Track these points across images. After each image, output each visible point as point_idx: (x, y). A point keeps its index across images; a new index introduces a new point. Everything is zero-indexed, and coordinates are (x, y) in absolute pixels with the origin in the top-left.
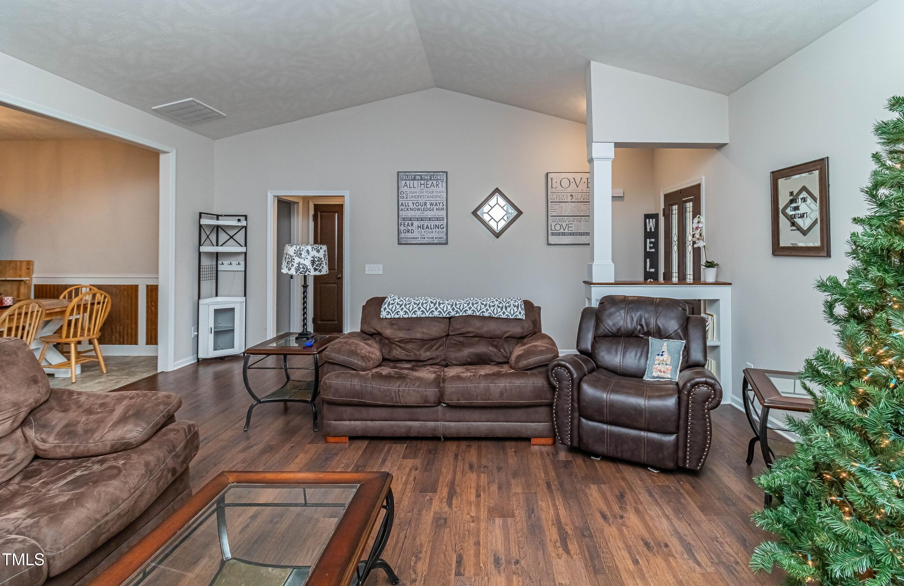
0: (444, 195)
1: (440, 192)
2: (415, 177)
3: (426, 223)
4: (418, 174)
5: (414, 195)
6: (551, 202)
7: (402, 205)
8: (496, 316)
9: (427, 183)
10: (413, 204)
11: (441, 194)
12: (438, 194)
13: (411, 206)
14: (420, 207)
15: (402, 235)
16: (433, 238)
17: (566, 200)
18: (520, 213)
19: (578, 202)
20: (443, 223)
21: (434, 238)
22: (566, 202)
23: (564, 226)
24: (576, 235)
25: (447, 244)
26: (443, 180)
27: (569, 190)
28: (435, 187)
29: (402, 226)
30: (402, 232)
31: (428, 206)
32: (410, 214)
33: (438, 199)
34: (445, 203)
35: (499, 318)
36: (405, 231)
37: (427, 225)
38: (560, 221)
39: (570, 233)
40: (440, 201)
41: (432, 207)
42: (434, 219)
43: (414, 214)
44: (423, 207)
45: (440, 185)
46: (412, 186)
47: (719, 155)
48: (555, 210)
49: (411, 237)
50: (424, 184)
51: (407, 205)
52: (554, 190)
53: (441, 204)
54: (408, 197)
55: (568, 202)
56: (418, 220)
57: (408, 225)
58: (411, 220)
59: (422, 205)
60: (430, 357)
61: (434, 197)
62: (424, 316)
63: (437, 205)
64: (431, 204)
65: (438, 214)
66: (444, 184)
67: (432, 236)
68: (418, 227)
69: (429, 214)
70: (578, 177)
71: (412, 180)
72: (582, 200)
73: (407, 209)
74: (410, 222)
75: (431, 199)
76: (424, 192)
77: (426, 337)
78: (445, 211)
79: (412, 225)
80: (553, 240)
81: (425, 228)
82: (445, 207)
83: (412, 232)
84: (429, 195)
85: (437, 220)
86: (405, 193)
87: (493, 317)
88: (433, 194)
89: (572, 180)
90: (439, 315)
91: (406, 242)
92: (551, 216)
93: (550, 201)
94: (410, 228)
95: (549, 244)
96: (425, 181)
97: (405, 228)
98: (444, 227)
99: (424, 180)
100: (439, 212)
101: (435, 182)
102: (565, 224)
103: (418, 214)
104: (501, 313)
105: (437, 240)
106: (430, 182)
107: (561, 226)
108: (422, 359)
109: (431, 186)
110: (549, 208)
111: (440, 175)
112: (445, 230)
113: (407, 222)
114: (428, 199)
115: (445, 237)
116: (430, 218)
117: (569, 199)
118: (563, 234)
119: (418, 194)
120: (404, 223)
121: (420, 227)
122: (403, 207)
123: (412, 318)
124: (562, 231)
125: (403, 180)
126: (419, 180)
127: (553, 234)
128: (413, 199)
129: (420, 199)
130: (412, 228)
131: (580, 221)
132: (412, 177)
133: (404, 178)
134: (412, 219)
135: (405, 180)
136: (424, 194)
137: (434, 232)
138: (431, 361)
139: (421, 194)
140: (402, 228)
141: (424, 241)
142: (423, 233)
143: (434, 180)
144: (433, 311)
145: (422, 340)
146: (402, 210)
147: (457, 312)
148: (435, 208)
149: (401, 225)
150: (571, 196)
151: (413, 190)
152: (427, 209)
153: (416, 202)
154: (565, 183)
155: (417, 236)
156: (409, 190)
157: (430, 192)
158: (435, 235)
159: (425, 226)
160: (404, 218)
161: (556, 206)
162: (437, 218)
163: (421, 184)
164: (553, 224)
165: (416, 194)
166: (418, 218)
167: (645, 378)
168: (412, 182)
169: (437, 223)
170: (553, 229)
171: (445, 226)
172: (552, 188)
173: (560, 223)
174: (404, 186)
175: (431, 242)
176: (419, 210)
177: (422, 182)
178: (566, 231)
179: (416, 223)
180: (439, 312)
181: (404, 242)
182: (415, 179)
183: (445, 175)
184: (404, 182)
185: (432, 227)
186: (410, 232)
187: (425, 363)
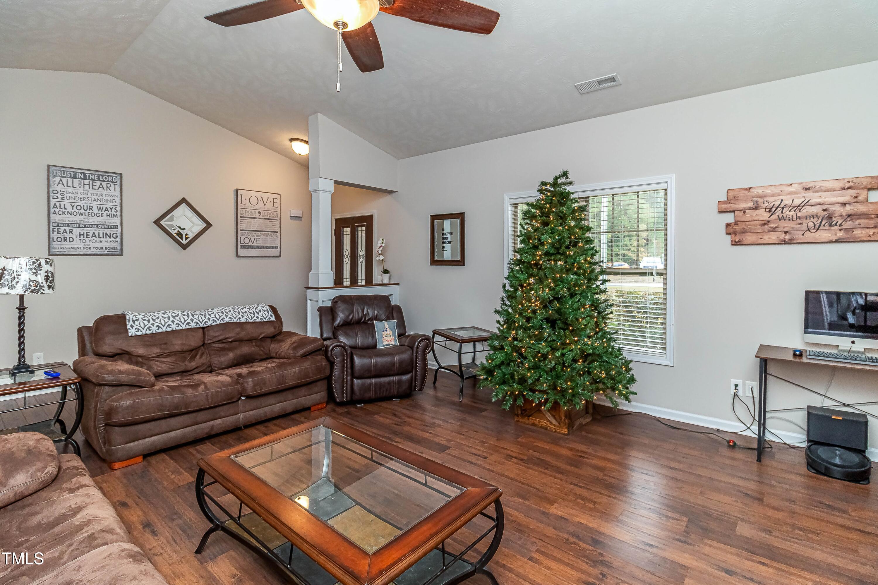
0: (118, 200)
1: (111, 196)
2: (75, 174)
3: (91, 231)
4: (79, 171)
5: (73, 195)
6: (241, 217)
7: (55, 206)
8: (252, 321)
9: (94, 184)
10: (73, 207)
11: (114, 198)
12: (109, 198)
13: (69, 209)
14: (82, 211)
15: (55, 244)
16: (102, 248)
17: (254, 216)
18: (209, 225)
19: (265, 219)
20: (117, 231)
21: (104, 248)
22: (254, 218)
23: (253, 239)
24: (263, 248)
25: (121, 255)
26: (116, 182)
27: (257, 207)
28: (105, 189)
29: (56, 233)
30: (55, 240)
31: (95, 210)
32: (67, 219)
33: (109, 203)
34: (119, 209)
35: (255, 322)
36: (59, 239)
37: (94, 233)
38: (249, 236)
39: (258, 246)
40: (111, 207)
41: (100, 212)
42: (103, 227)
43: (73, 219)
44: (88, 211)
45: (112, 188)
46: (70, 184)
47: (388, 198)
48: (244, 224)
49: (69, 246)
50: (89, 185)
51: (62, 207)
52: (243, 206)
53: (113, 210)
54: (65, 199)
55: (256, 218)
56: (79, 227)
57: (65, 232)
58: (68, 226)
59: (85, 209)
60: (196, 366)
61: (104, 201)
62: (180, 328)
63: (108, 211)
64: (99, 209)
65: (110, 221)
66: (118, 188)
67: (100, 246)
68: (80, 235)
69: (96, 220)
70: (265, 196)
71: (70, 177)
72: (268, 217)
73: (64, 213)
74: (67, 229)
75: (99, 202)
76: (89, 194)
77: (186, 348)
78: (119, 218)
79: (71, 232)
80: (242, 252)
81: (90, 236)
82: (119, 214)
83: (71, 240)
84: (96, 198)
85: (108, 228)
86: (60, 193)
87: (249, 322)
88: (102, 198)
89: (260, 199)
90: (196, 325)
91: (62, 253)
92: (241, 230)
93: (239, 215)
94: (67, 236)
95: (238, 256)
96: (91, 181)
97: (59, 235)
98: (117, 236)
99: (89, 179)
100: (111, 218)
101: (104, 184)
102: (254, 238)
103: (80, 219)
104: (255, 318)
105: (107, 250)
106: (98, 183)
107: (250, 239)
108: (189, 369)
109: (99, 187)
110: (239, 223)
111: (112, 177)
112: (118, 239)
113: (62, 229)
114: (95, 202)
115: (119, 248)
116: (97, 225)
117: (257, 215)
118: (252, 247)
119: (79, 196)
120: (58, 229)
121: (83, 235)
122: (57, 210)
123: (166, 332)
124: (250, 244)
125: (56, 176)
126: (81, 178)
127: (242, 247)
128: (73, 201)
129: (83, 202)
130: (71, 235)
131: (267, 236)
132: (71, 174)
133: (59, 174)
134: (71, 225)
135: (59, 176)
136: (90, 196)
137: (103, 241)
138: (196, 370)
139: (84, 196)
140: (55, 235)
141: (89, 252)
142: (88, 242)
143: (104, 181)
144: (189, 323)
145: (182, 352)
146: (55, 212)
147: (215, 321)
148: (105, 214)
149: (53, 231)
150: (259, 213)
151: (72, 189)
152: (93, 215)
153: (76, 204)
154: (254, 201)
155: (78, 246)
156: (65, 189)
157: (97, 195)
158: (105, 245)
159: (91, 234)
160: (58, 224)
161: (245, 221)
162: (108, 225)
163: (84, 184)
164: (243, 238)
165: (76, 195)
166: (79, 224)
167: (378, 347)
168: (70, 180)
169: (108, 231)
170: (242, 242)
171: (119, 235)
172: (241, 203)
173: (249, 237)
174: (59, 183)
175: (99, 253)
176: (81, 214)
177: (87, 182)
178: (254, 244)
179: (76, 231)
180: (196, 322)
181: (58, 253)
182: (75, 177)
183: (119, 177)
184: (57, 179)
185: (101, 236)
186: (68, 240)
187: (191, 373)
